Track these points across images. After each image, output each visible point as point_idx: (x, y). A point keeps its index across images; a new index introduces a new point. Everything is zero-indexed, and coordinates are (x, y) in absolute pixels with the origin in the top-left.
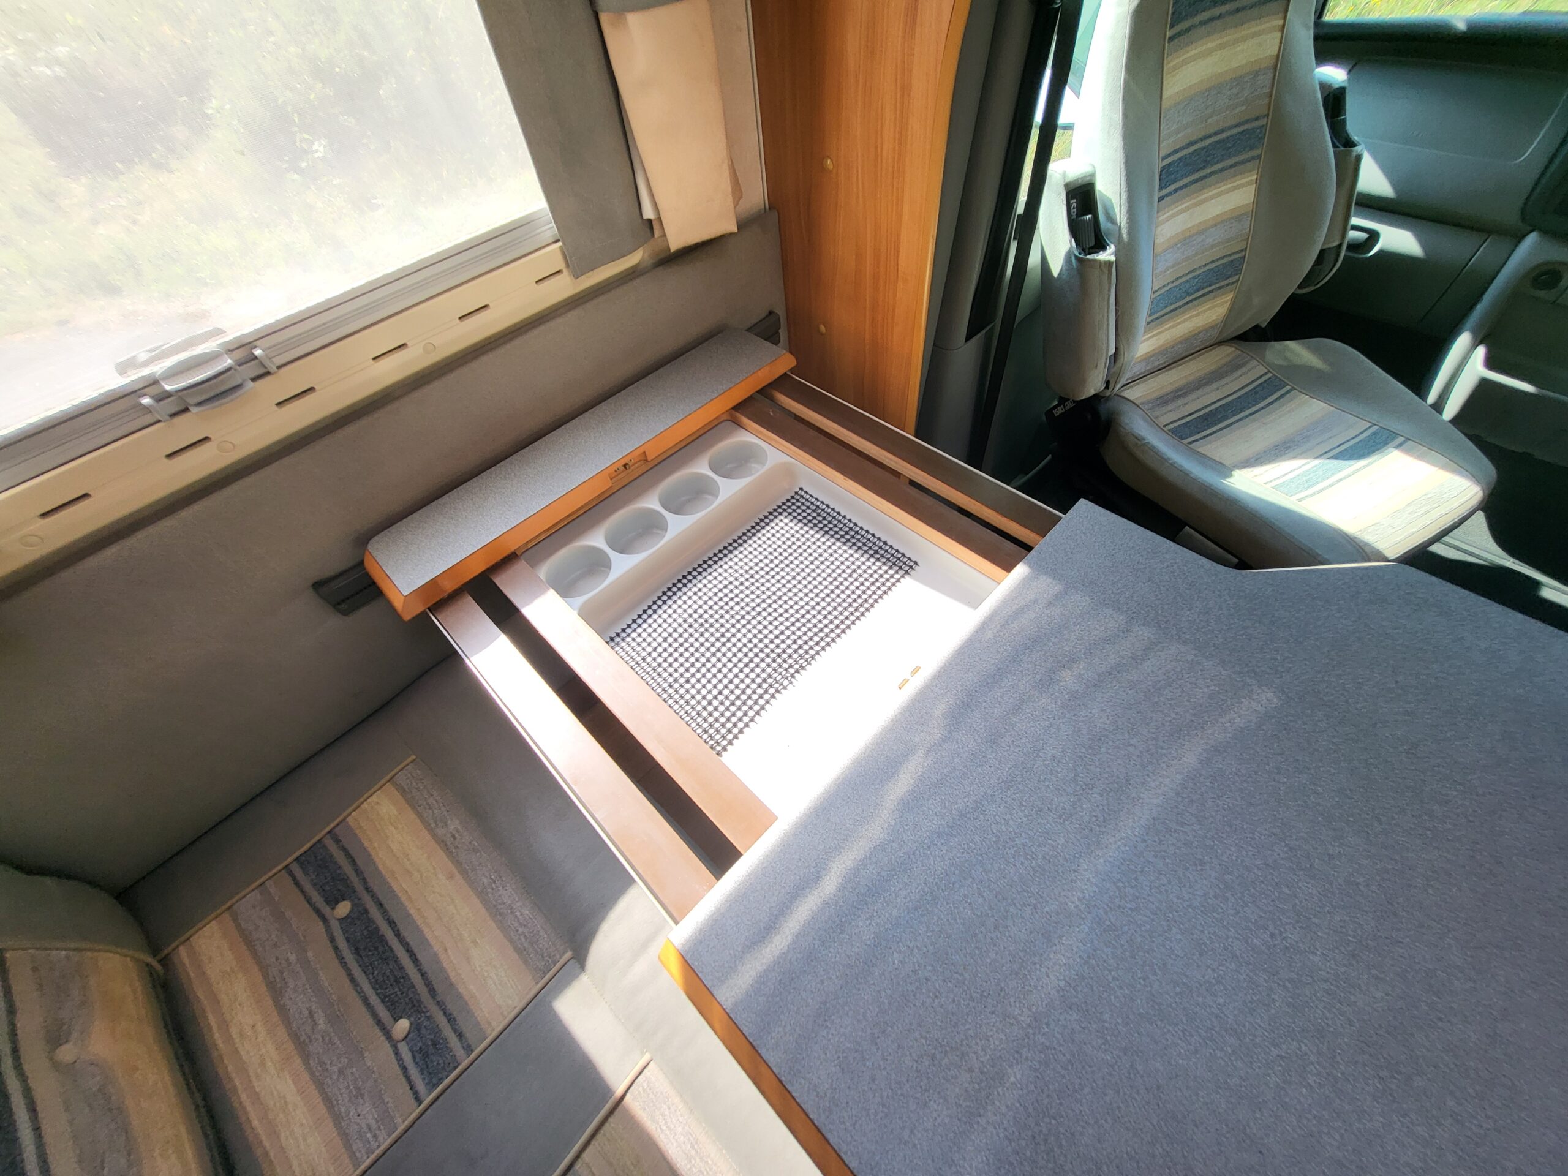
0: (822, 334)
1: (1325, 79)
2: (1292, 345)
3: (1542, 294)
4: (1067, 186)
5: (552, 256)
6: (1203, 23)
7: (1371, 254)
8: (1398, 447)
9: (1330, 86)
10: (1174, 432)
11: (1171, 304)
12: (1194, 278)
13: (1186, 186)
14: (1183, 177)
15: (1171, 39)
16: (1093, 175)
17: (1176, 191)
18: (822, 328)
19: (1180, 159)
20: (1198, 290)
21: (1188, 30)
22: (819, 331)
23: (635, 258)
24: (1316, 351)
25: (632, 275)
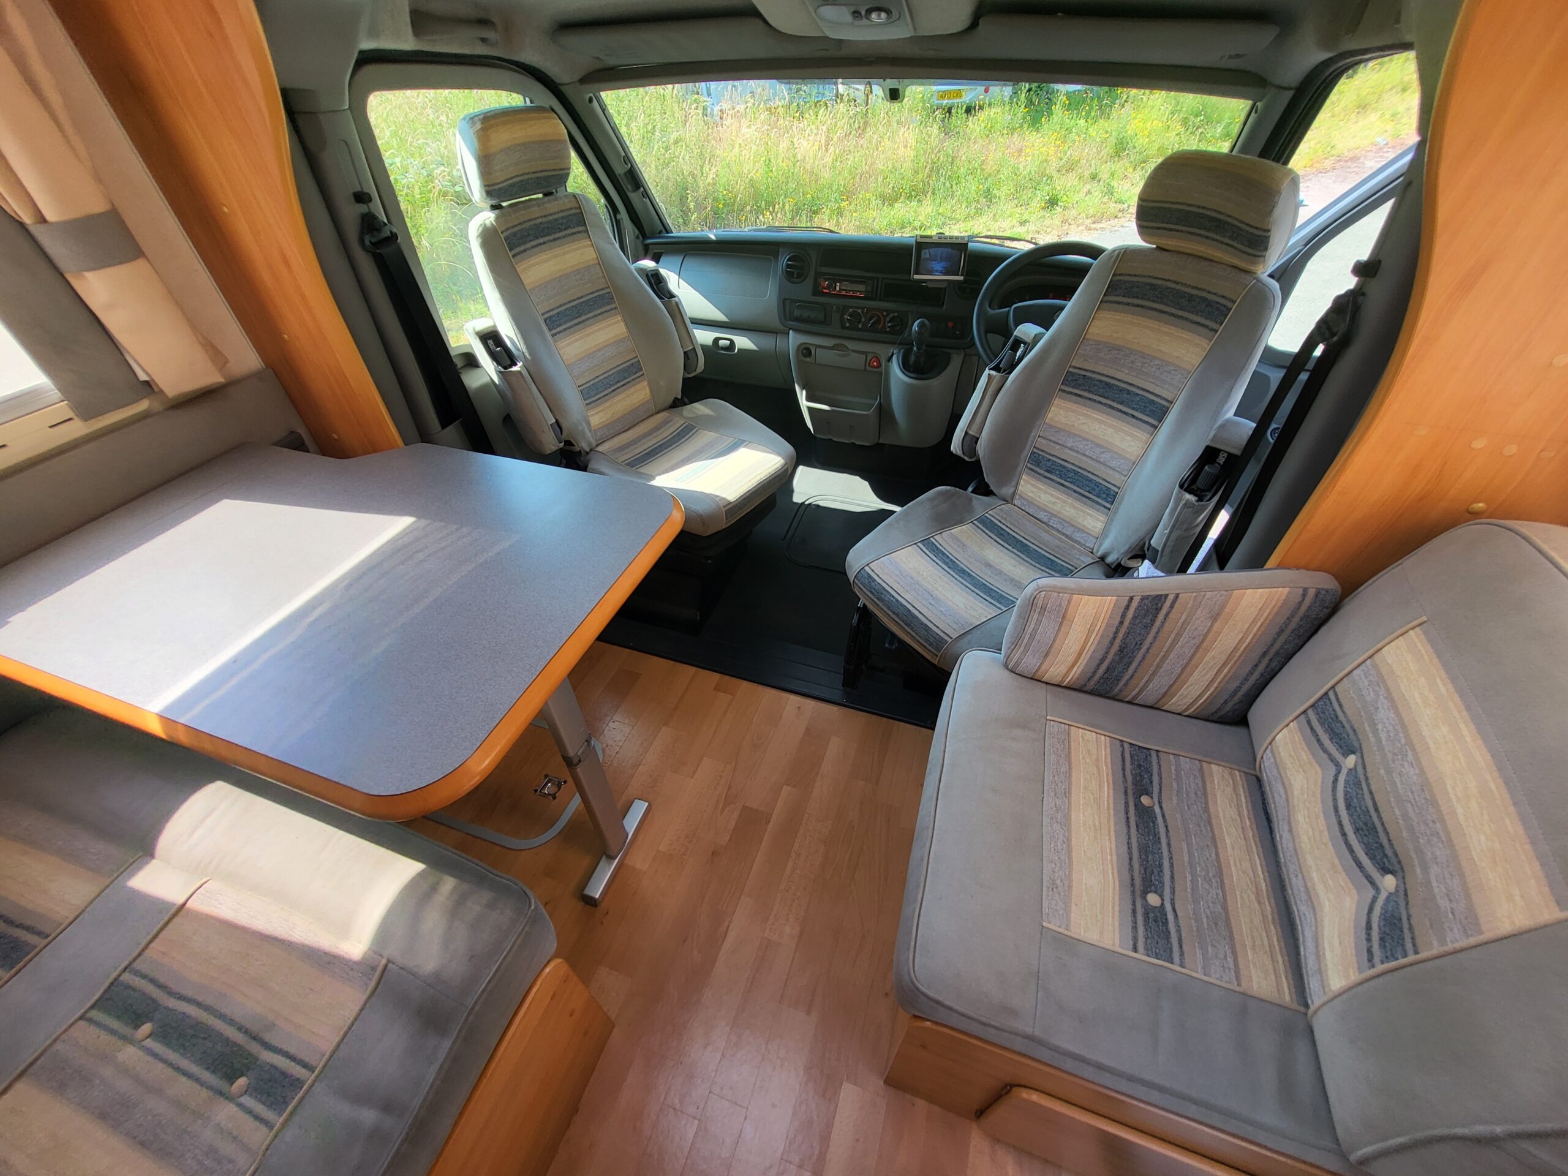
0: (335, 440)
1: (641, 267)
2: (696, 405)
3: (808, 359)
4: (478, 334)
5: (63, 409)
6: (533, 247)
7: (736, 351)
8: (745, 447)
9: (645, 269)
10: (627, 464)
11: (601, 392)
12: (610, 376)
13: (571, 327)
14: (565, 322)
15: (514, 256)
16: (495, 326)
17: (565, 330)
18: (335, 436)
19: (558, 313)
20: (618, 382)
21: (525, 251)
22: (333, 438)
23: (143, 405)
24: (706, 406)
25: (145, 416)
